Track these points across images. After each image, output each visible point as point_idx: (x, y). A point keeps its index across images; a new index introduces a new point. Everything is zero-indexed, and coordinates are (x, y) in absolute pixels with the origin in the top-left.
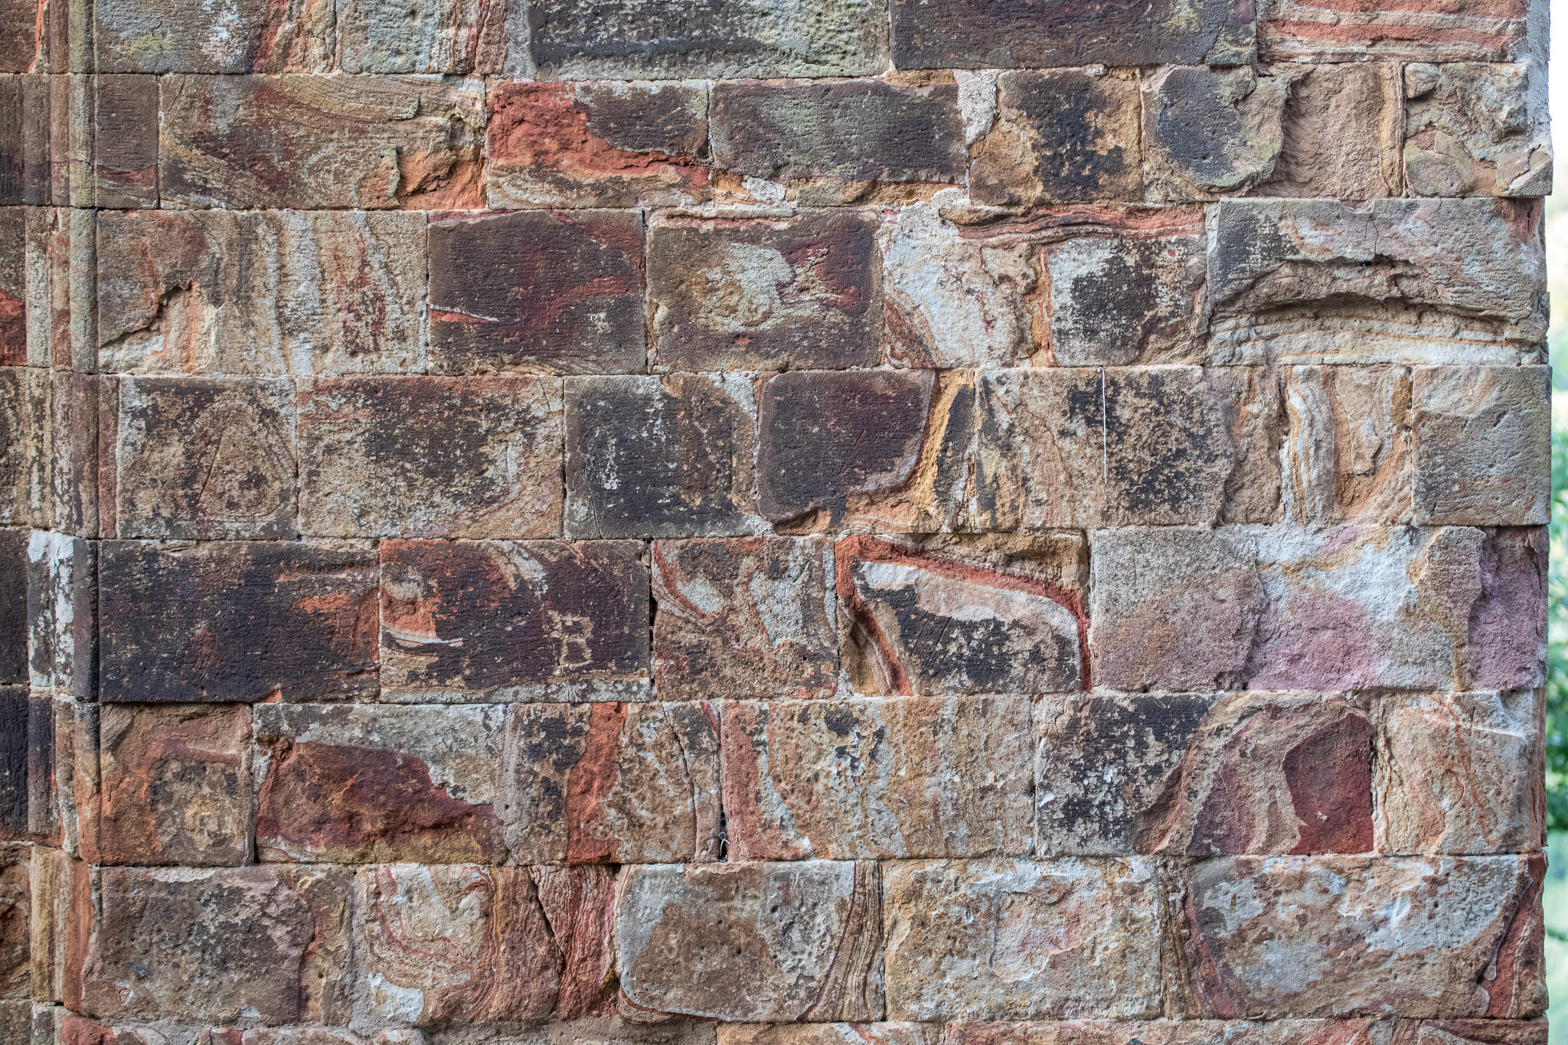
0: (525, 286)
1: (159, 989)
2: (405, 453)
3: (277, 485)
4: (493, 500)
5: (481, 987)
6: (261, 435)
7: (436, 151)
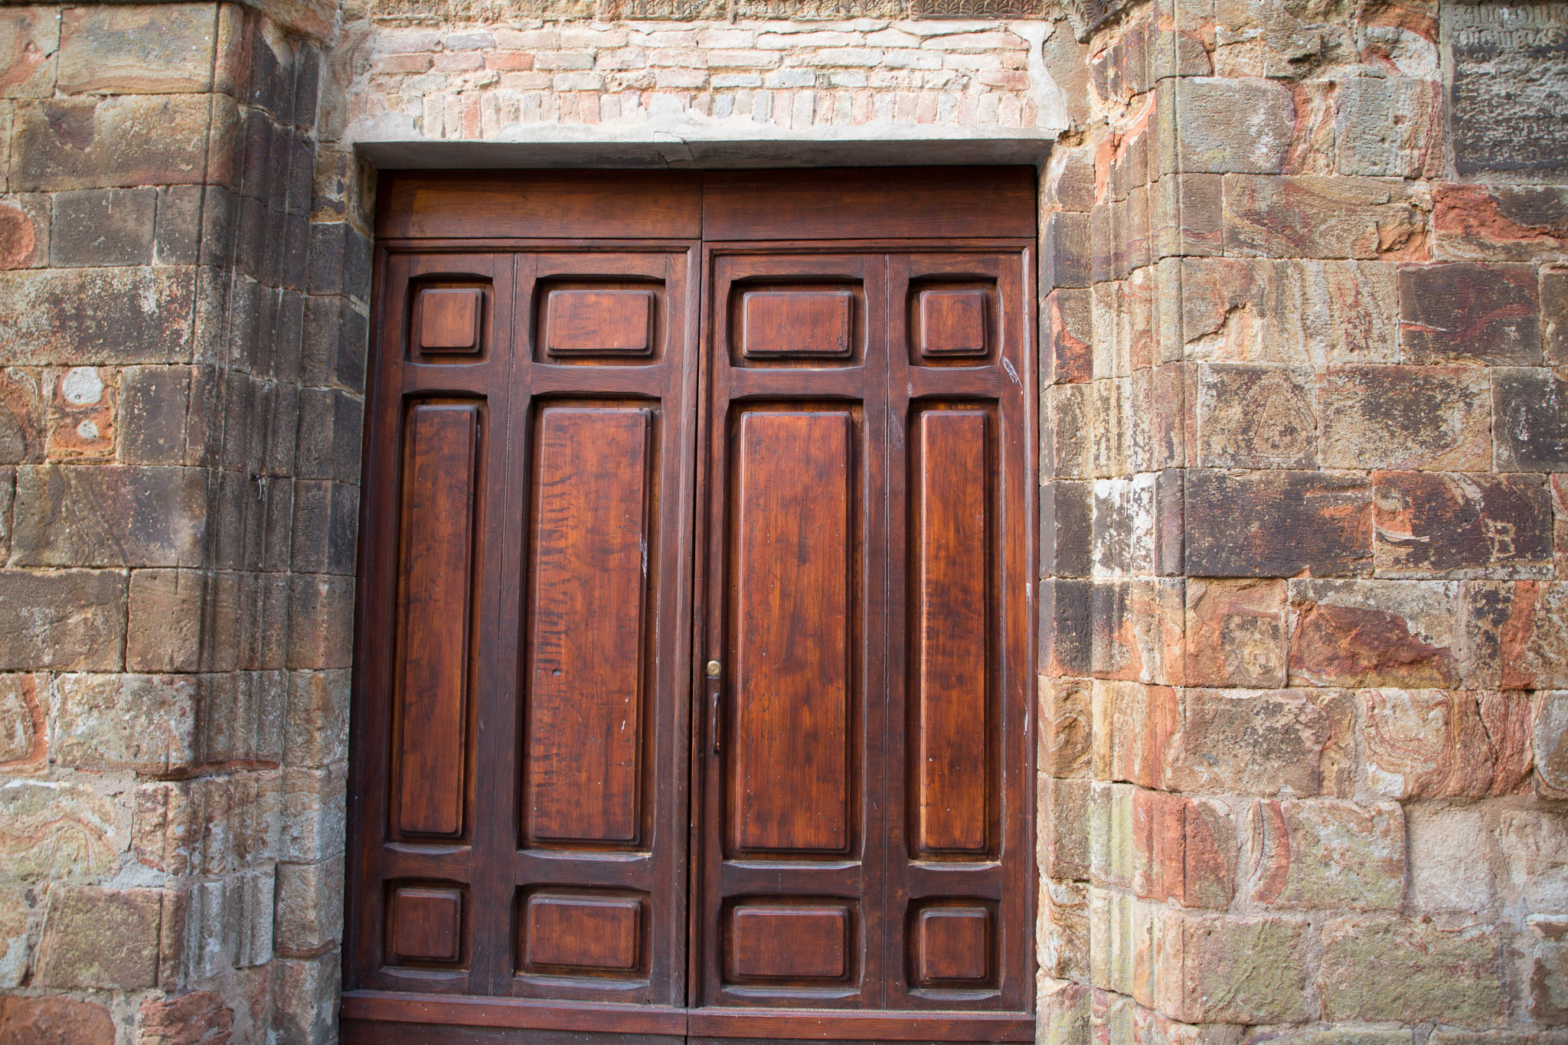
0: (1463, 308)
1: (1224, 772)
2: (1387, 414)
3: (1304, 433)
4: (1447, 445)
5: (1443, 773)
6: (1293, 402)
7: (1401, 224)
